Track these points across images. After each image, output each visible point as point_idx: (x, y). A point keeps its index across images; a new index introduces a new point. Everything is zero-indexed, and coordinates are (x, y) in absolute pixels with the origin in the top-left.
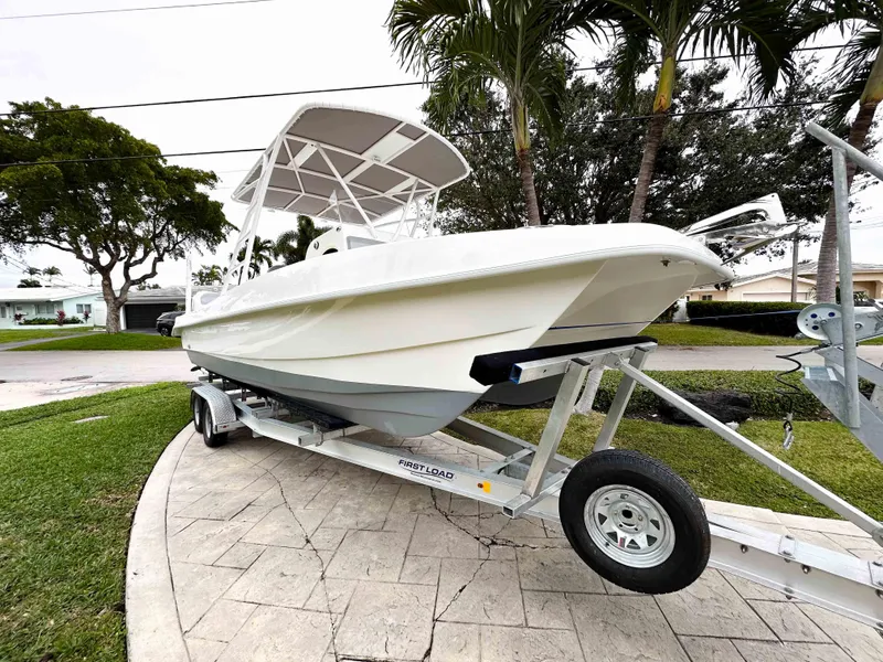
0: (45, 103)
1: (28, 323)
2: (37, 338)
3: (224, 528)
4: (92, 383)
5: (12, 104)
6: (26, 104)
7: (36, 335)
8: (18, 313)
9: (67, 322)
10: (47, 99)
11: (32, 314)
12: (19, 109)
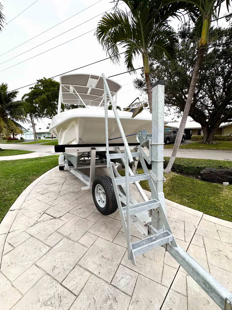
0: (43, 79)
1: (46, 138)
2: (47, 142)
3: (46, 186)
4: (50, 153)
5: (37, 80)
6: (40, 80)
7: (47, 141)
8: (45, 135)
9: (53, 138)
10: (44, 78)
11: (47, 136)
12: (39, 81)
